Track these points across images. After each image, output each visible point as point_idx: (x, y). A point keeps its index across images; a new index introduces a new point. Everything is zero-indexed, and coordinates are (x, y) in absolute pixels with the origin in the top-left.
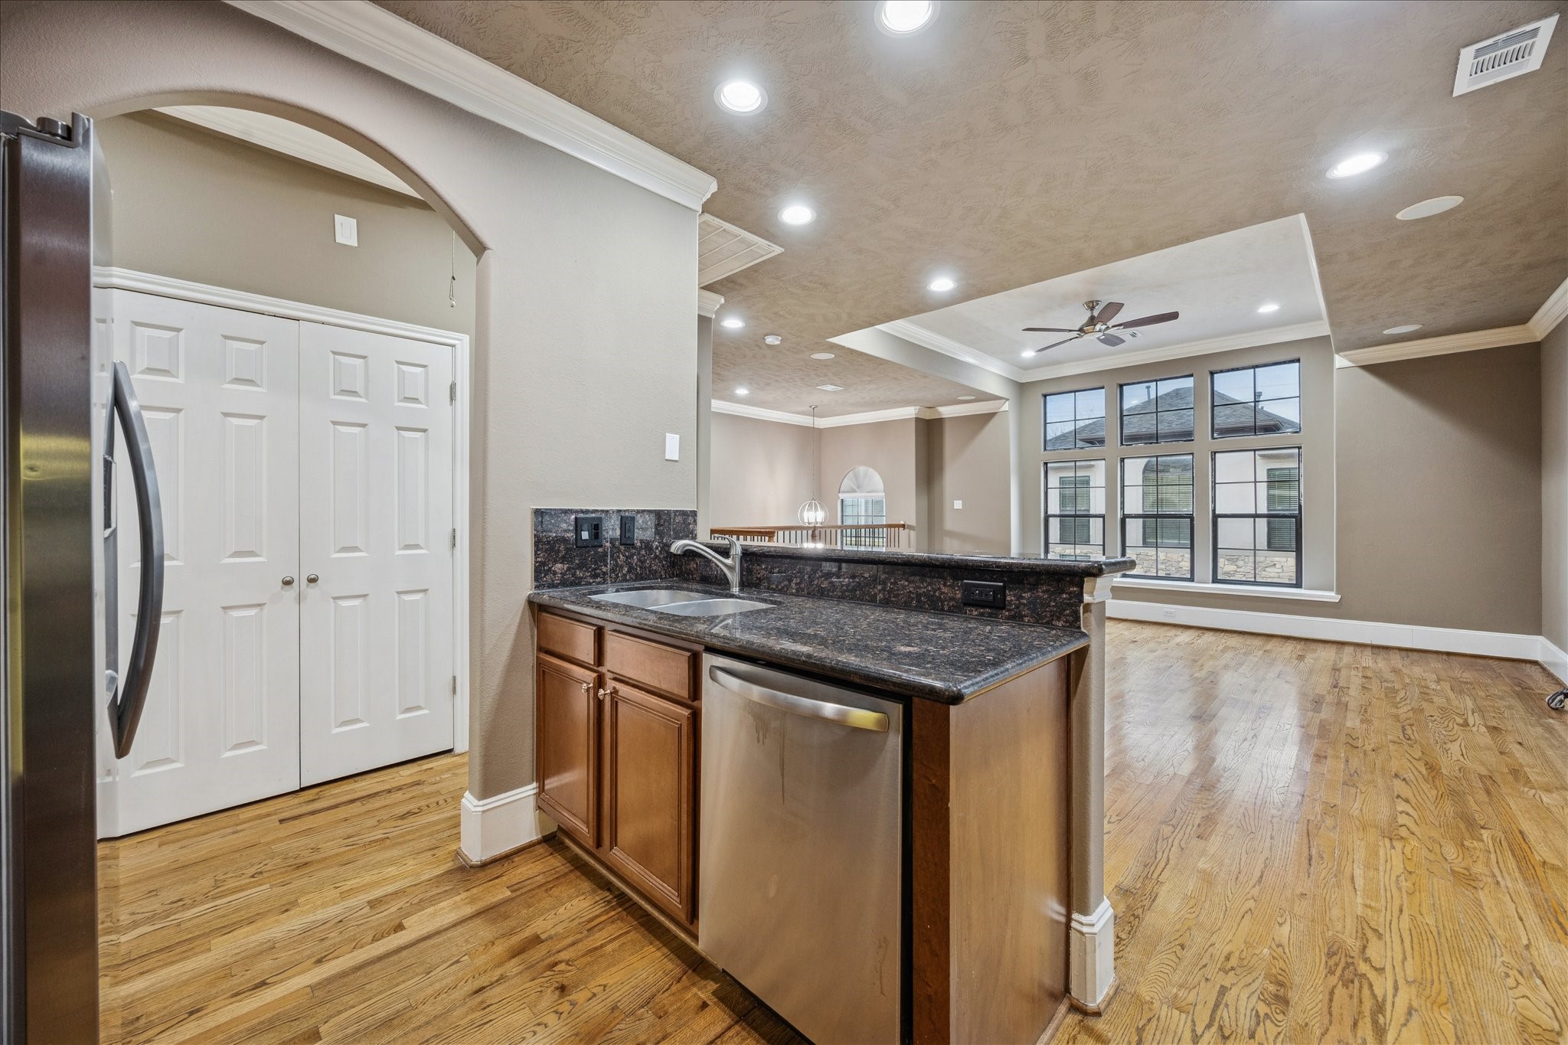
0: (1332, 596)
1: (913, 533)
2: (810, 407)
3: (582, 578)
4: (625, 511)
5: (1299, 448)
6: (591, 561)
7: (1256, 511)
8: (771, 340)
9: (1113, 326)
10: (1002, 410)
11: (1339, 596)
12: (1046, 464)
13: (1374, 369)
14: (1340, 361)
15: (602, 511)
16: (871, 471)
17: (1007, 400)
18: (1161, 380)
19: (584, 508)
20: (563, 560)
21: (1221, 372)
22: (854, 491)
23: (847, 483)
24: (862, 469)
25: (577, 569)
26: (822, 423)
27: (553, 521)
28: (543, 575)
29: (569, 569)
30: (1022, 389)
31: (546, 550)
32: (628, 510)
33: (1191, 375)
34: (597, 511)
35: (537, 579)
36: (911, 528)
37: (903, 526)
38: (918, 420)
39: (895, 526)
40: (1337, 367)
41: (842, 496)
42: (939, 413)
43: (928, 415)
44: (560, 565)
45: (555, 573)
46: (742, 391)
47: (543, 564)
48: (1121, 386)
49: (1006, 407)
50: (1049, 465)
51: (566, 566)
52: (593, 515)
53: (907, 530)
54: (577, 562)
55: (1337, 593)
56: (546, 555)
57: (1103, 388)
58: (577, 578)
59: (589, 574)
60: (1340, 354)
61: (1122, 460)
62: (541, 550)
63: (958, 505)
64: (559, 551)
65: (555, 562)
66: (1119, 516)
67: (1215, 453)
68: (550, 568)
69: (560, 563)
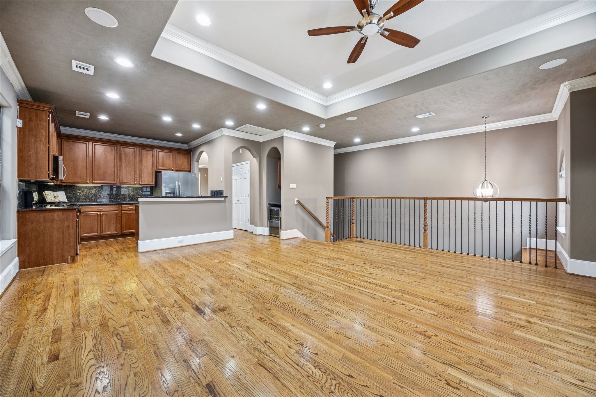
1: (570, 208)
2: (483, 117)
36: (569, 202)
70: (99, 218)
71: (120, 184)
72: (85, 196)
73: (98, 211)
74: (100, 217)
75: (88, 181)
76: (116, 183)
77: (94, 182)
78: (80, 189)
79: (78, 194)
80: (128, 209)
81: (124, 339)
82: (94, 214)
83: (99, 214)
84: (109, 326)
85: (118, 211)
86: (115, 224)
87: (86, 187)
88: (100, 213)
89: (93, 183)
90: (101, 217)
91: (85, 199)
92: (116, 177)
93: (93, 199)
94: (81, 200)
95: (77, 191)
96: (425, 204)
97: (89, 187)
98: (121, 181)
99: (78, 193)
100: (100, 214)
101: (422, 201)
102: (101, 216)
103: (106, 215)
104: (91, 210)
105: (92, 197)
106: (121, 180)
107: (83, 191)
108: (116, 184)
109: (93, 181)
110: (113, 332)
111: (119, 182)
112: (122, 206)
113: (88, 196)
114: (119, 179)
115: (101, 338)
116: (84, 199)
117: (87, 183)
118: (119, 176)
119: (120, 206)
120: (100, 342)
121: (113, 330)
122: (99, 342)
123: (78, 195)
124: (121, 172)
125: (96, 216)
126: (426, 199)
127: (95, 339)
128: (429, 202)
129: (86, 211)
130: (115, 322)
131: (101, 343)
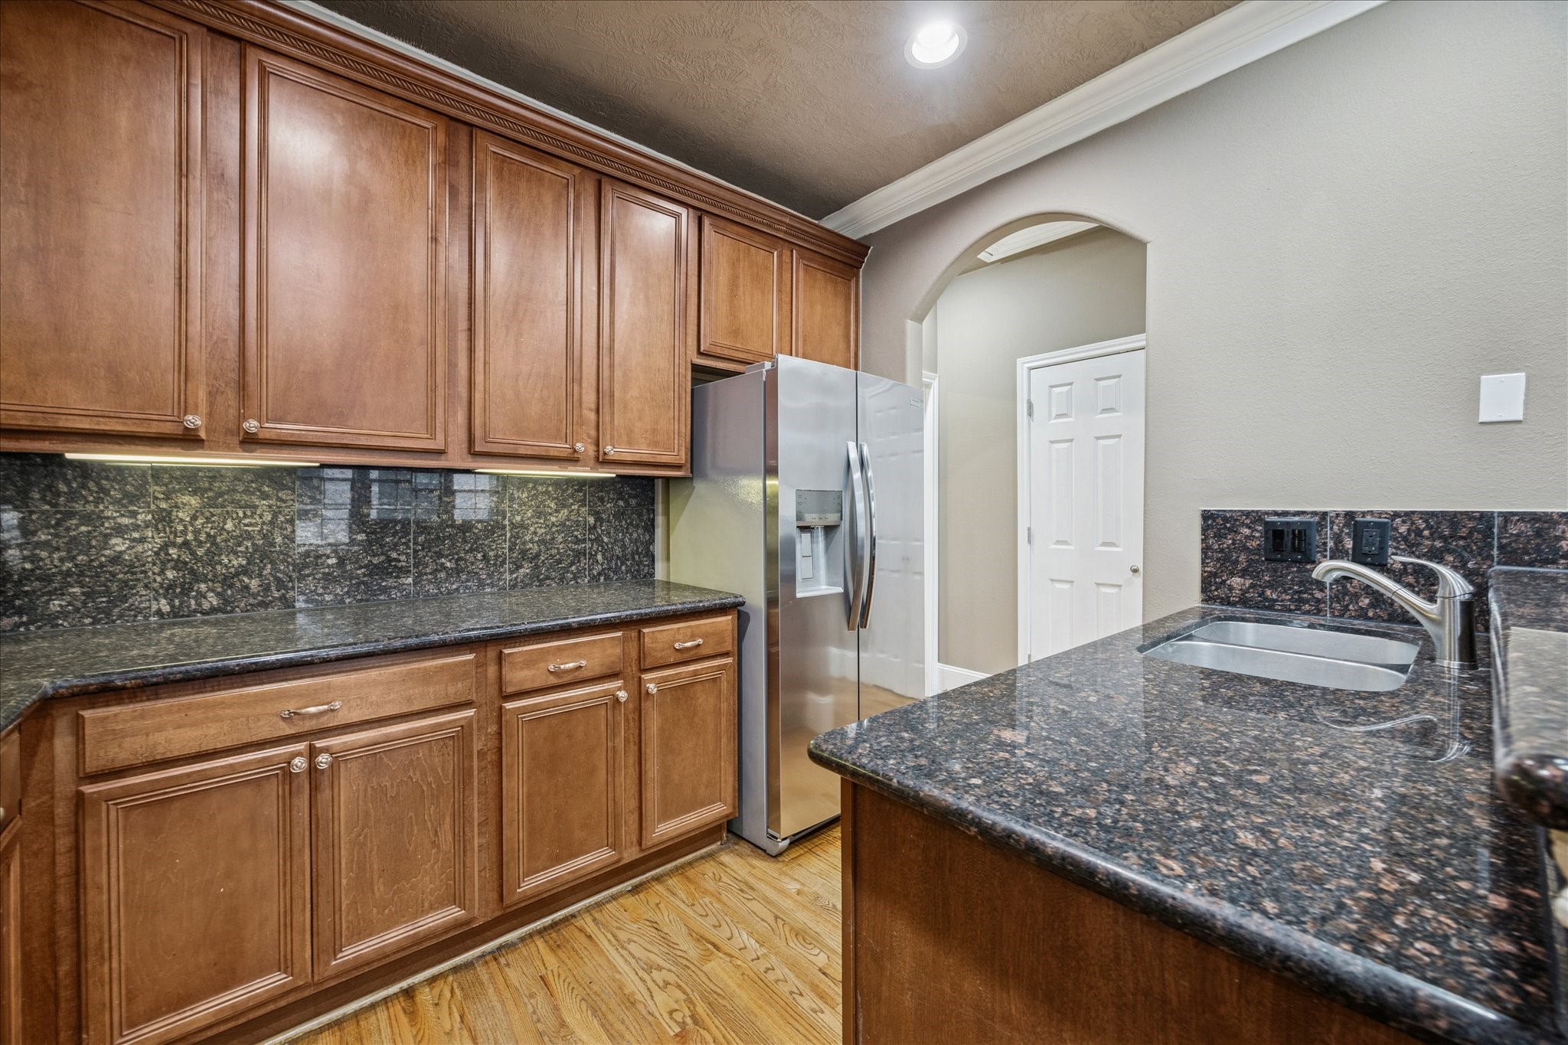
3: (1277, 600)
4: (1364, 514)
6: (1292, 580)
15: (1315, 513)
19: (1279, 509)
20: (1244, 574)
25: (1267, 587)
27: (1228, 525)
28: (1213, 588)
29: (1252, 586)
31: (1218, 560)
32: (1371, 513)
34: (1303, 513)
35: (1204, 590)
44: (1238, 580)
45: (1231, 588)
47: (1215, 575)
51: (1248, 582)
52: (1296, 519)
54: (1267, 578)
56: (1218, 565)
58: (1266, 599)
59: (1288, 597)
62: (1211, 558)
64: (1237, 562)
65: (1232, 574)
68: (1224, 582)
69: (1239, 577)
70: (302, 803)
71: (474, 454)
72: (179, 564)
73: (289, 730)
74: (314, 788)
75: (194, 420)
76: (438, 444)
77: (251, 425)
78: (133, 499)
79: (119, 544)
80: (553, 681)
82: (253, 774)
83: (300, 764)
85: (467, 704)
86: (446, 838)
87: (189, 478)
88: (313, 753)
89: (250, 442)
90: (325, 795)
91: (186, 591)
92: (440, 392)
93: (254, 584)
94: (141, 597)
95: (101, 518)
97: (215, 474)
98: (478, 433)
99: (120, 531)
100: (312, 769)
102: (325, 782)
103: (374, 758)
104: (212, 735)
105: (245, 571)
106: (478, 422)
107: (163, 519)
108: (440, 453)
109: (242, 417)
111: (462, 435)
112: (500, 658)
113: (212, 563)
114: (461, 417)
116: (171, 586)
117: (189, 440)
118: (463, 390)
119: (492, 653)
123: (116, 559)
124: (479, 353)
125: (272, 790)
129: (160, 753)
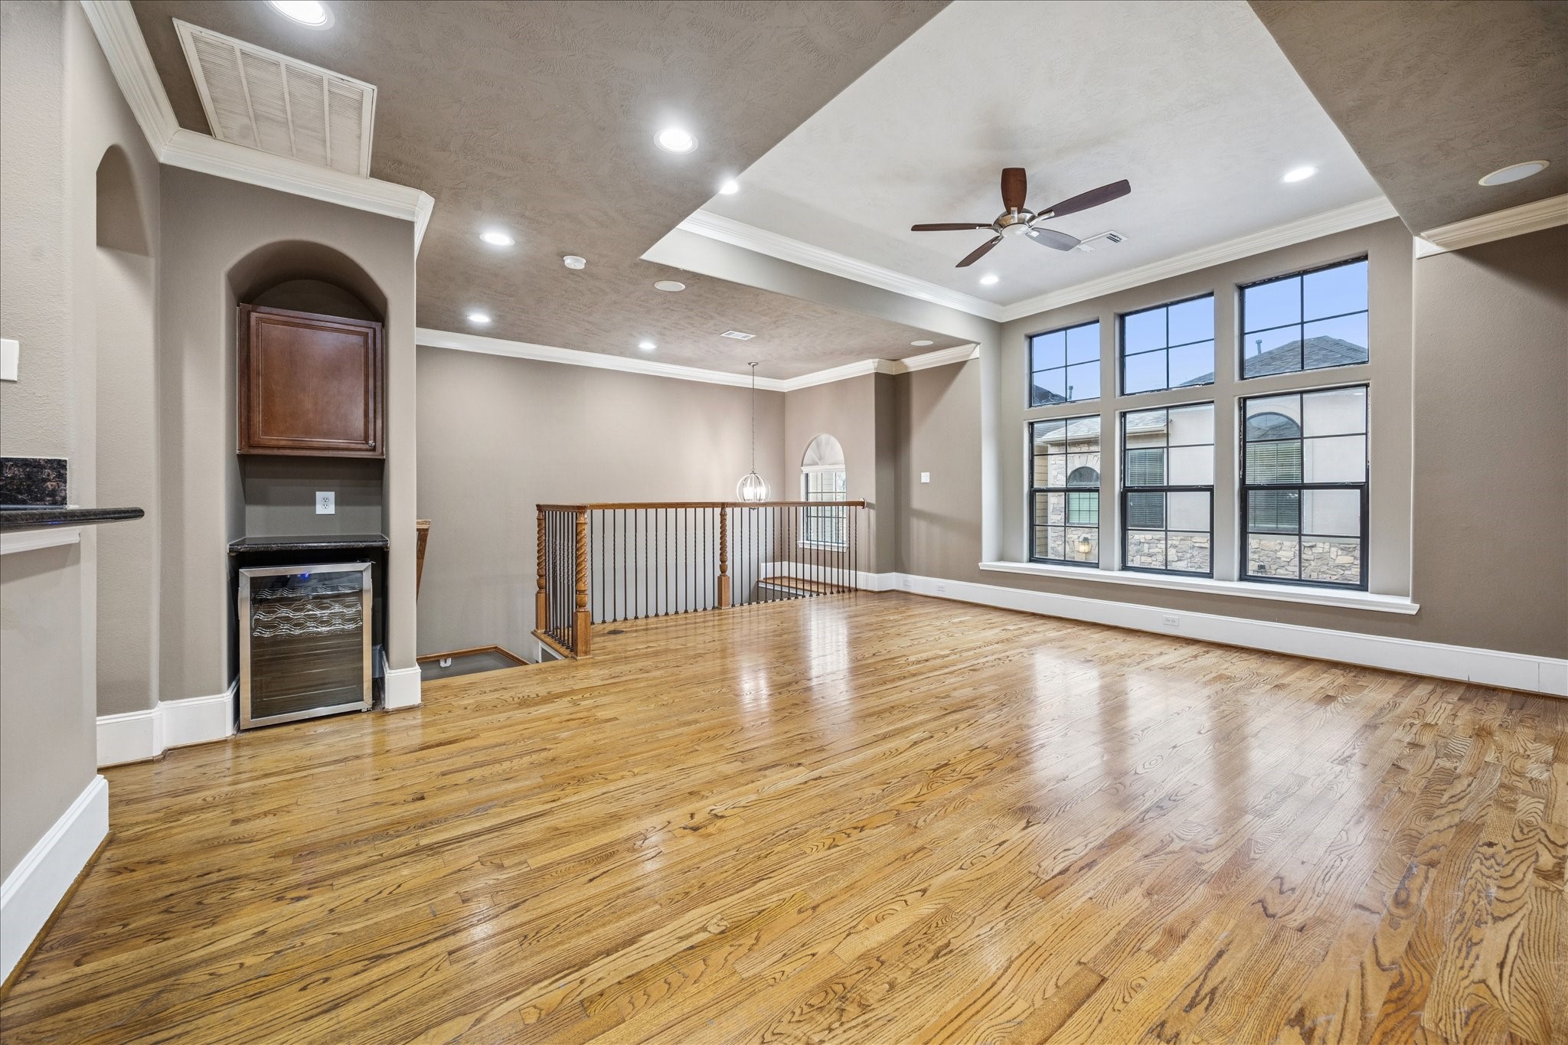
0: (1406, 605)
1: (873, 513)
2: (749, 364)
5: (1367, 386)
7: (1302, 479)
8: (570, 262)
9: (1040, 214)
10: (973, 356)
11: (1417, 606)
12: (1031, 424)
13: (1473, 253)
14: (1422, 246)
16: (833, 439)
17: (978, 344)
18: (1173, 304)
21: (1254, 284)
22: (816, 464)
23: (810, 455)
24: (824, 437)
26: (786, 386)
30: (999, 331)
33: (1211, 294)
36: (870, 506)
37: (862, 504)
38: (878, 376)
39: (856, 504)
40: (1418, 256)
41: (805, 469)
42: (906, 367)
43: (892, 369)
46: (647, 346)
48: (1122, 317)
49: (977, 353)
50: (1036, 425)
53: (866, 509)
55: (1415, 600)
57: (1097, 321)
60: (1422, 234)
61: (1123, 415)
63: (925, 477)
66: (1117, 488)
67: (1245, 399)
81: (1393, 881)
84: (1405, 946)
96: (723, 516)
101: (718, 510)
110: (1407, 918)
115: (1453, 928)
120: (1461, 922)
121: (1403, 922)
122: (1464, 924)
126: (723, 506)
127: (1470, 939)
128: (729, 510)
130: (1379, 943)
131: (1458, 917)
